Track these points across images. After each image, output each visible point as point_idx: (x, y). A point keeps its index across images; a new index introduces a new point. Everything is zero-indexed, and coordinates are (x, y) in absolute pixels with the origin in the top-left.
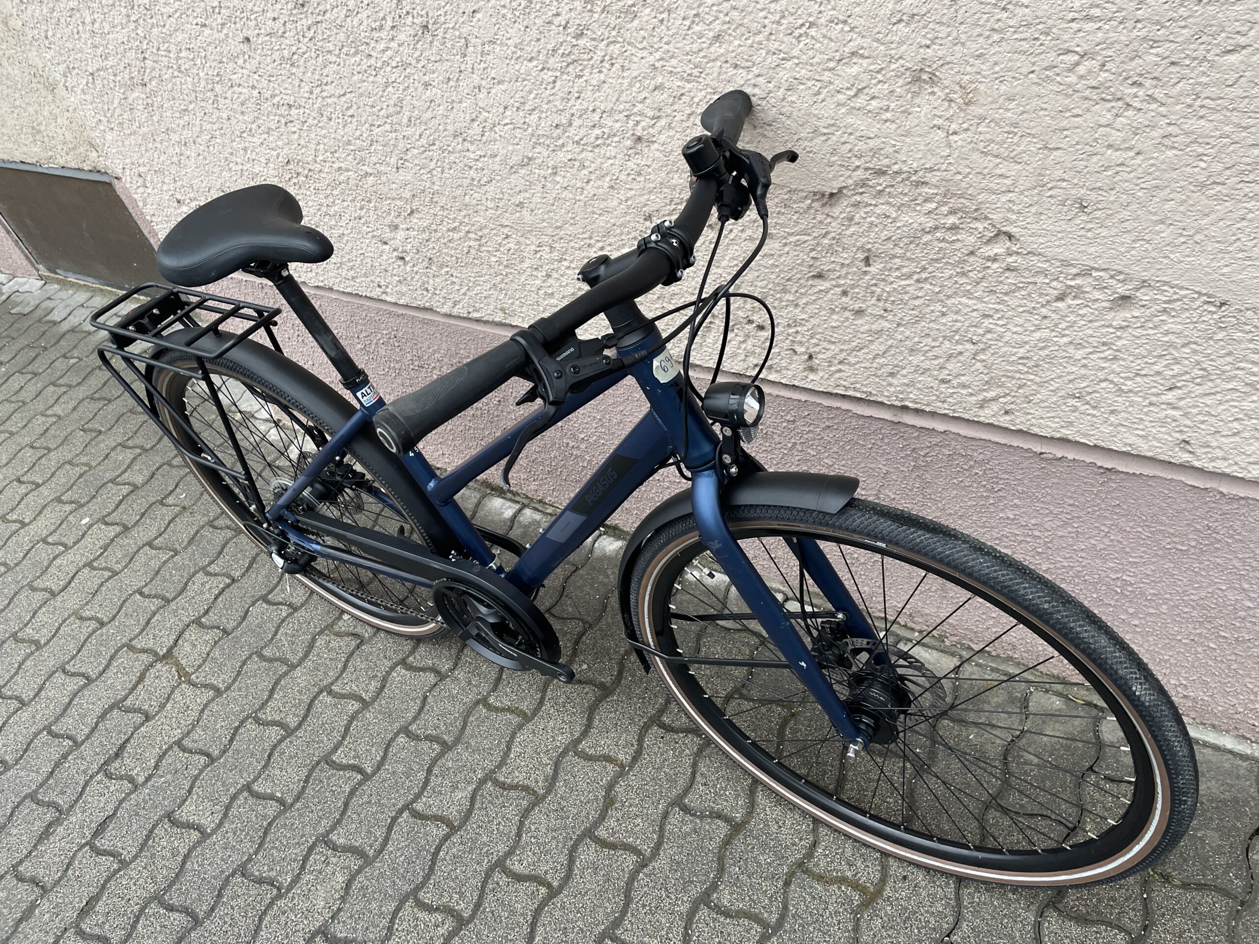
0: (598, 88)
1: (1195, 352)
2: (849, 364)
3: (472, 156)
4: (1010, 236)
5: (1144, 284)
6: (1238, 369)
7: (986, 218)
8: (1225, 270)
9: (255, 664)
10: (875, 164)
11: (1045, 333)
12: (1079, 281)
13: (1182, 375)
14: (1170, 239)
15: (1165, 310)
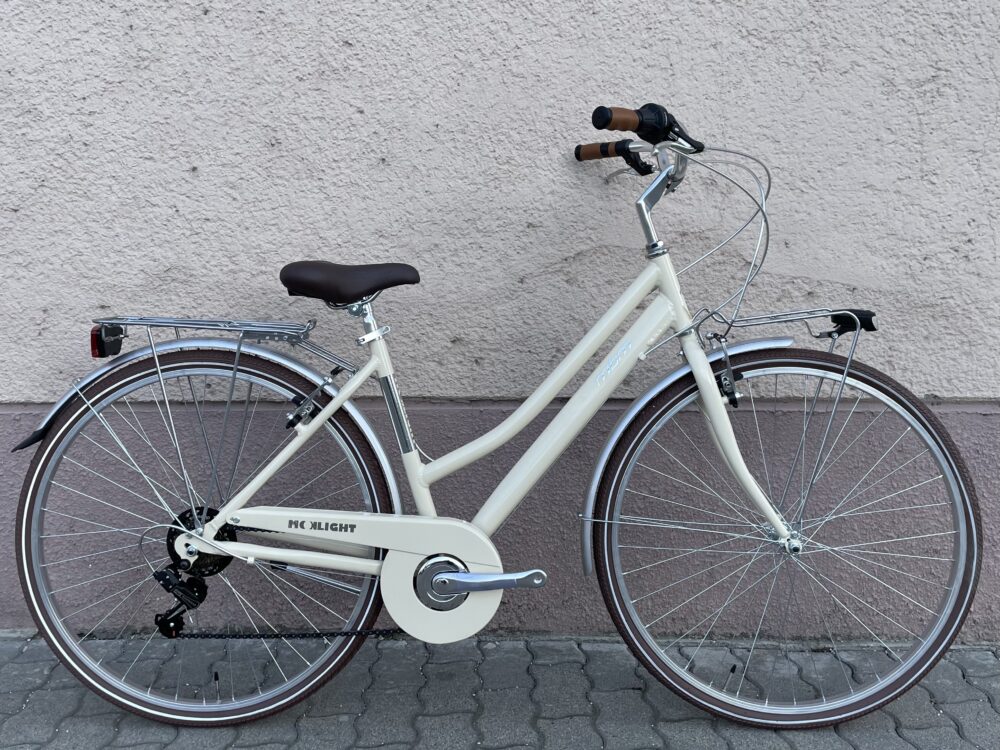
5: (820, 284)
7: (740, 255)
12: (788, 287)
14: (826, 257)
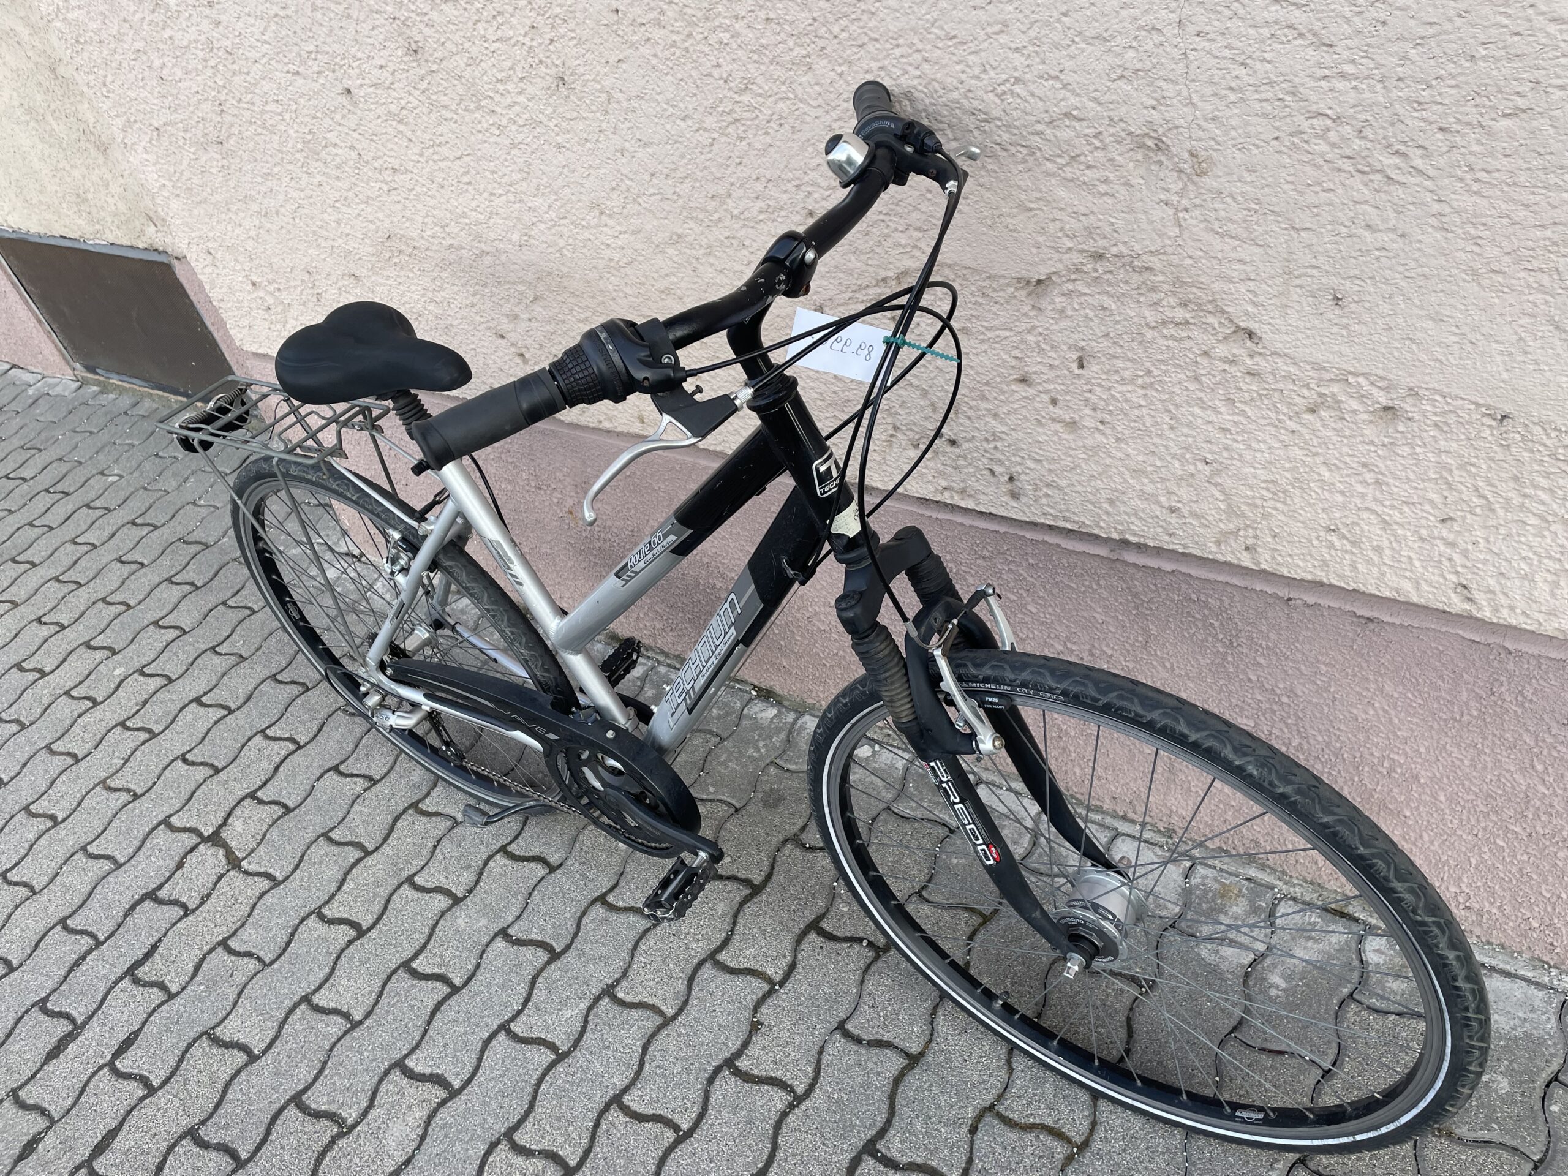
0: (763, 152)
1: (1474, 476)
2: (1059, 488)
3: (609, 232)
4: (1251, 335)
5: (1412, 392)
6: (1524, 496)
7: (1223, 312)
8: (1505, 375)
9: (322, 848)
10: (1089, 245)
11: (1293, 452)
12: (1335, 388)
13: (1457, 503)
14: (1440, 338)
15: (1436, 425)
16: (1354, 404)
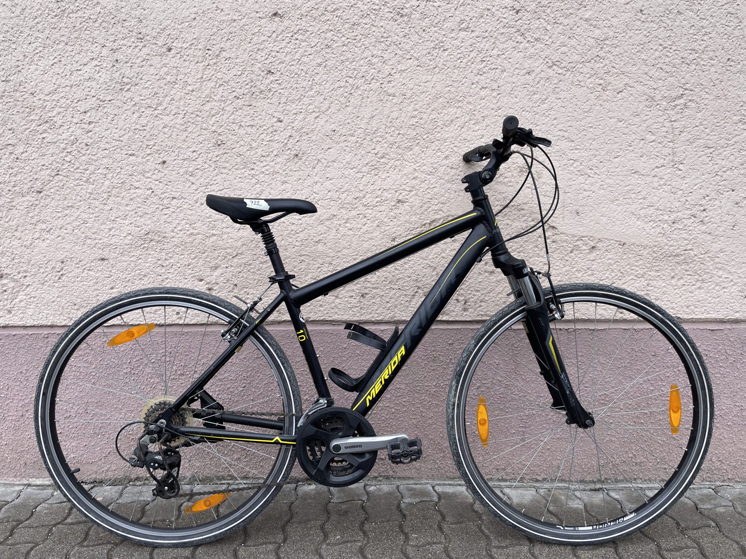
0: (385, 179)
1: (618, 265)
2: (485, 301)
4: (553, 227)
5: (600, 240)
6: (632, 270)
8: (623, 231)
11: (567, 268)
12: (578, 243)
13: (615, 277)
14: (605, 222)
15: (607, 251)
16: (584, 247)
